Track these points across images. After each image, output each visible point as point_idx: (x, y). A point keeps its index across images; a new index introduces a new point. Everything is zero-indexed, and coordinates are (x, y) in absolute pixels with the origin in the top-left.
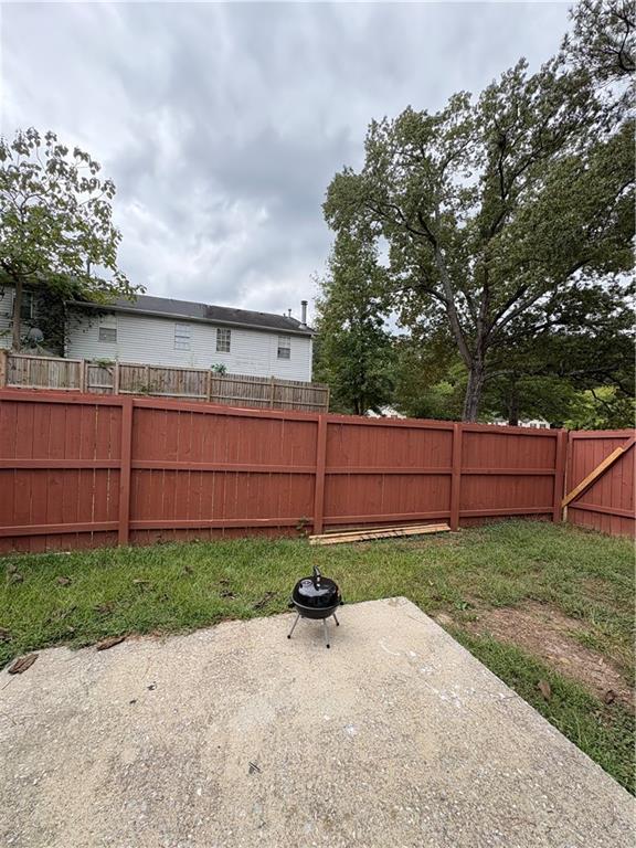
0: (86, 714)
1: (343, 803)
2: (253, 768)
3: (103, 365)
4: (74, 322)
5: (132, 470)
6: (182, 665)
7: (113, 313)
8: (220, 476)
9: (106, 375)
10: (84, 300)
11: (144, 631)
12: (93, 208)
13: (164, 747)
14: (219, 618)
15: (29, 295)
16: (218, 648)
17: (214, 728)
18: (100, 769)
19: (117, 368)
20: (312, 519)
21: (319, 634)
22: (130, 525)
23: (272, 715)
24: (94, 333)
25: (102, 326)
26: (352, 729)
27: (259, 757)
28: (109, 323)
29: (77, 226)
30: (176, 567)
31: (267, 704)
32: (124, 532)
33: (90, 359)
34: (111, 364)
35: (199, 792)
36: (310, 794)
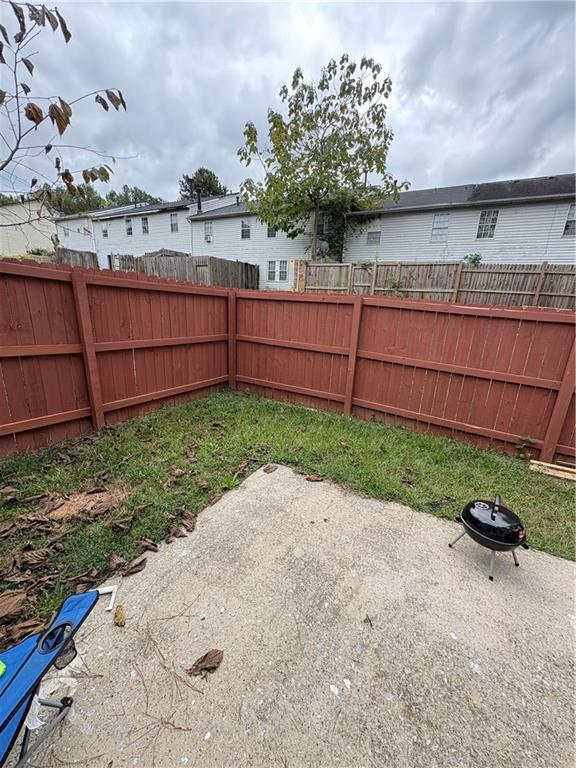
0: (287, 514)
1: (432, 710)
2: (368, 620)
3: (365, 267)
4: (350, 231)
5: (358, 358)
6: (350, 517)
7: (380, 216)
8: (432, 374)
9: (367, 275)
10: (359, 210)
11: (336, 481)
12: (371, 116)
13: (318, 562)
14: (391, 497)
15: (323, 214)
16: (382, 519)
17: (353, 573)
18: (282, 549)
19: (374, 268)
20: (541, 442)
21: (485, 561)
22: (352, 401)
23: (401, 597)
24: (364, 238)
25: (370, 230)
26: (477, 666)
27: (376, 616)
28: (376, 226)
29: (358, 140)
30: (374, 445)
31: (401, 585)
32: (348, 406)
33: (356, 262)
34: (371, 265)
35: (326, 604)
36: (403, 676)
